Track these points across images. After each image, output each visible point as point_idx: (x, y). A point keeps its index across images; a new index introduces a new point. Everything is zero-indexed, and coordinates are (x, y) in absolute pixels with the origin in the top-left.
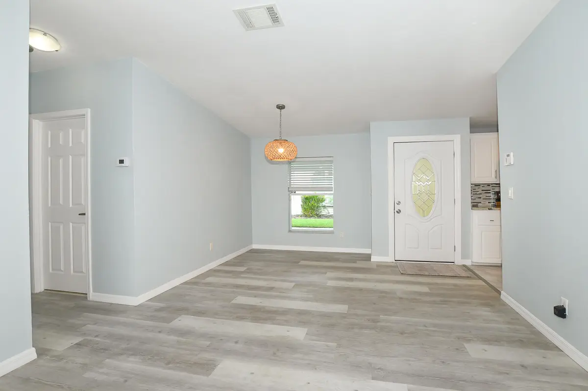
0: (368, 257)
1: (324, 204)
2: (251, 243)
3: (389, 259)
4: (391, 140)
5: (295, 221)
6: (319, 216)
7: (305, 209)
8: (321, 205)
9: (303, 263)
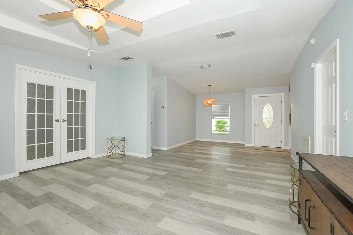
0: (244, 145)
1: (227, 125)
2: (196, 138)
3: (252, 145)
4: (253, 96)
5: (213, 132)
6: (225, 131)
7: (217, 128)
8: (225, 125)
9: (216, 145)
